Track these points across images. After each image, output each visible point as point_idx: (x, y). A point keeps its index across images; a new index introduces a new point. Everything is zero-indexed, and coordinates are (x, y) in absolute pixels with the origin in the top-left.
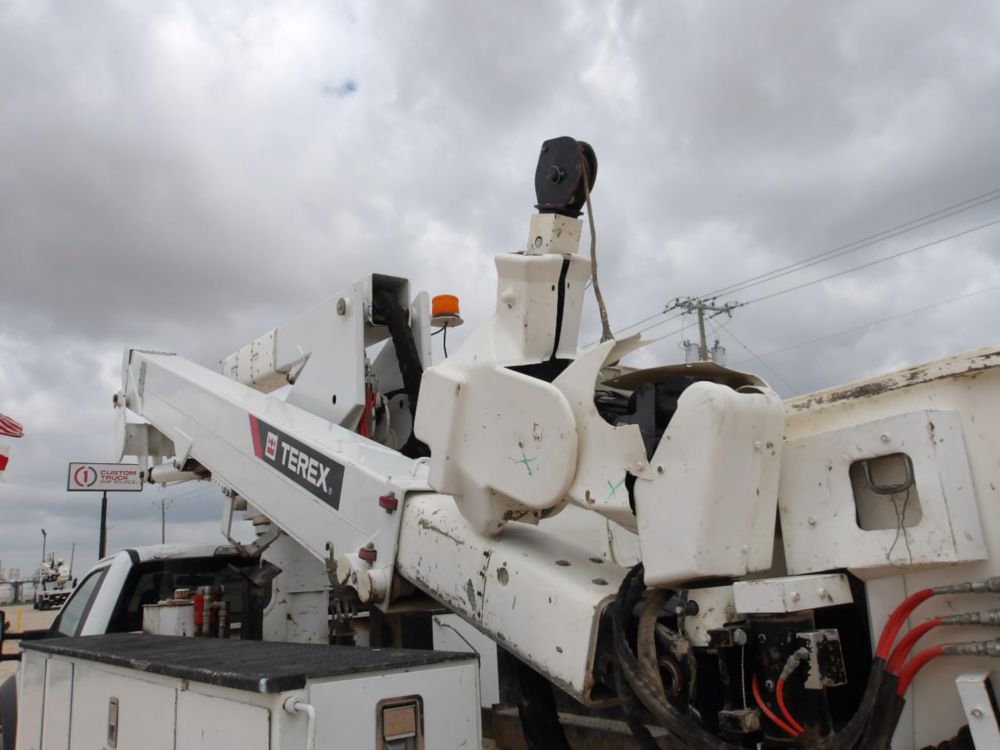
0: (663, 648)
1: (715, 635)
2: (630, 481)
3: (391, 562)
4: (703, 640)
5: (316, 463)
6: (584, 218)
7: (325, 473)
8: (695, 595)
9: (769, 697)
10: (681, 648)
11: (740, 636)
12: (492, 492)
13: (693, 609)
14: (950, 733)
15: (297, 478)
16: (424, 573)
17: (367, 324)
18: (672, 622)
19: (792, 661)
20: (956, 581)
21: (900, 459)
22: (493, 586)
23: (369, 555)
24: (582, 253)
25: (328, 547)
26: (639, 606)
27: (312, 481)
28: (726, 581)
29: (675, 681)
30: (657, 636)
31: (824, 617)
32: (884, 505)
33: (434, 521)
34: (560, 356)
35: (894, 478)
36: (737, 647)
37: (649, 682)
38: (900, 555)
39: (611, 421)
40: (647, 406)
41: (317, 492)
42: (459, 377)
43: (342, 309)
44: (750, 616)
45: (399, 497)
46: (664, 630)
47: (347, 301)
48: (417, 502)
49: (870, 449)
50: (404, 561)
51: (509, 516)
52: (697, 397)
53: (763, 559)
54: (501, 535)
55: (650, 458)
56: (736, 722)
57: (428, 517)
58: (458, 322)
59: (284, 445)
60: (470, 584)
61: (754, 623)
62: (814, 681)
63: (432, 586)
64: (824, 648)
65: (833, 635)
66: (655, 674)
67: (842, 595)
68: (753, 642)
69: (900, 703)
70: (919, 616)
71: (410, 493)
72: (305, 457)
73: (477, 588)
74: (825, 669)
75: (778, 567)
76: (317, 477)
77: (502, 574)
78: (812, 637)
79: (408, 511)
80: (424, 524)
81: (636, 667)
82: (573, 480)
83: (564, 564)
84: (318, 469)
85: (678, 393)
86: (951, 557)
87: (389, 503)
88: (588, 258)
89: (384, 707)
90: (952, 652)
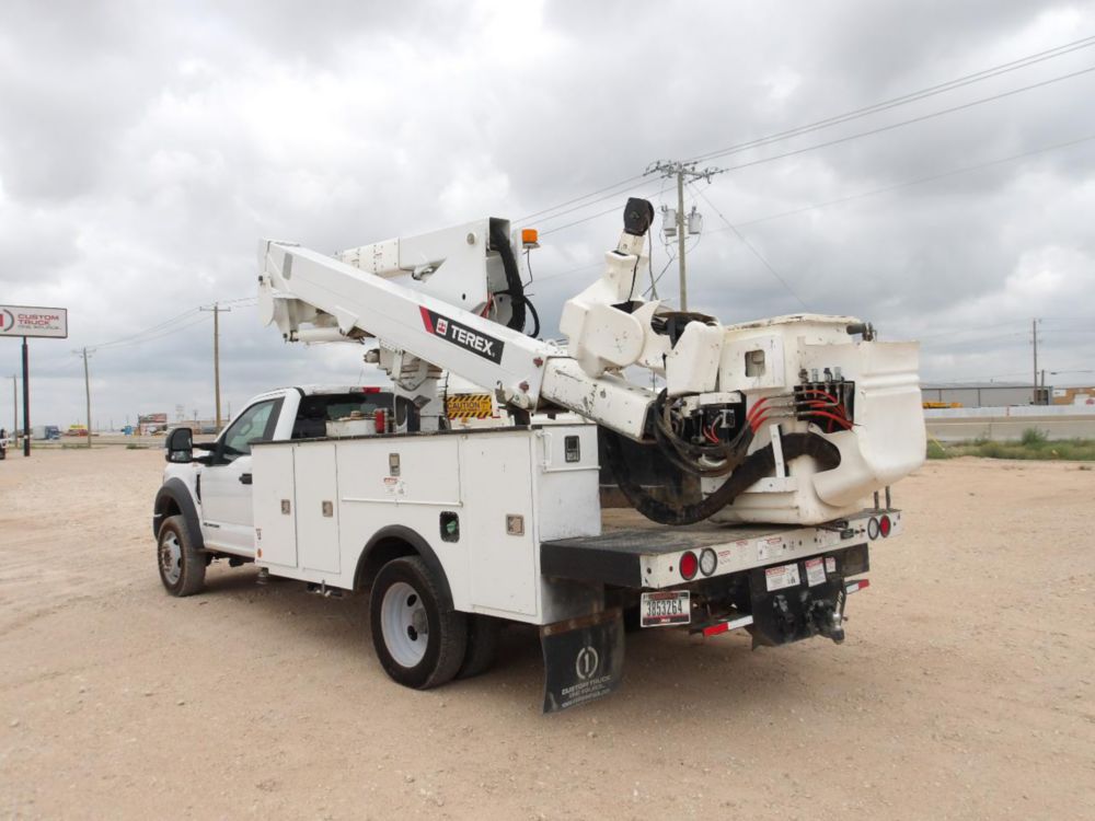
0: (673, 418)
1: (693, 412)
2: (664, 357)
3: (538, 390)
4: (688, 414)
5: (482, 339)
6: (646, 236)
7: (489, 345)
8: (685, 399)
9: (709, 431)
10: (679, 417)
11: (701, 412)
12: (601, 359)
13: (684, 404)
14: (767, 444)
15: (468, 347)
16: (558, 395)
17: (487, 250)
18: (677, 410)
19: (718, 419)
20: (773, 394)
21: (760, 352)
22: (598, 398)
23: (525, 387)
24: (645, 254)
25: (498, 383)
26: (663, 405)
27: (480, 349)
28: (697, 394)
29: (677, 428)
30: (671, 414)
31: (730, 406)
32: (755, 368)
33: (565, 371)
34: (632, 300)
35: (759, 359)
36: (699, 416)
37: (668, 428)
38: (757, 386)
39: (658, 333)
40: (672, 327)
41: (485, 355)
42: (587, 307)
43: (471, 240)
44: (706, 406)
45: (544, 359)
46: (674, 412)
47: (475, 235)
48: (553, 361)
49: (752, 348)
50: (544, 390)
51: (606, 369)
52: (693, 327)
53: (712, 387)
54: (600, 378)
55: (673, 348)
56: (697, 440)
57: (560, 369)
58: (536, 246)
59: (453, 327)
60: (585, 399)
61: (707, 408)
62: (724, 425)
63: (563, 400)
64: (728, 415)
65: (732, 411)
66: (670, 426)
67: (737, 399)
68: (705, 415)
69: (753, 435)
70: (763, 406)
71: (549, 358)
72: (473, 335)
73: (589, 400)
74: (727, 422)
75: (717, 389)
76: (484, 346)
77: (603, 394)
78: (725, 411)
79: (549, 366)
80: (559, 372)
81: (663, 423)
82: (640, 355)
83: (630, 389)
84: (484, 343)
85: (686, 324)
86: (772, 386)
87: (538, 362)
88: (647, 256)
89: (567, 438)
90: (770, 417)
